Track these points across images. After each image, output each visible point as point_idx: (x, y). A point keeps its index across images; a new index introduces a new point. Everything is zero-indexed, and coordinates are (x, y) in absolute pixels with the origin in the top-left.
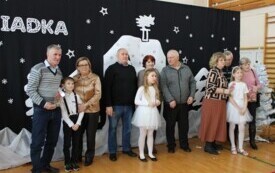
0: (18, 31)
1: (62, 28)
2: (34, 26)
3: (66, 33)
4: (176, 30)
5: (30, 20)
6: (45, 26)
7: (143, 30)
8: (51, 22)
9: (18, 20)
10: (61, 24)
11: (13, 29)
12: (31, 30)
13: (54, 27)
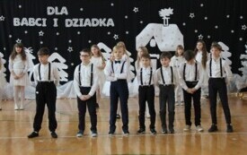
0: (87, 26)
1: (111, 22)
2: (95, 22)
3: (113, 25)
4: (192, 15)
5: (93, 20)
6: (101, 22)
7: (164, 18)
8: (105, 20)
9: (87, 20)
10: (110, 20)
11: (85, 25)
12: (94, 25)
13: (106, 22)
